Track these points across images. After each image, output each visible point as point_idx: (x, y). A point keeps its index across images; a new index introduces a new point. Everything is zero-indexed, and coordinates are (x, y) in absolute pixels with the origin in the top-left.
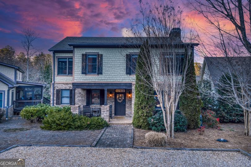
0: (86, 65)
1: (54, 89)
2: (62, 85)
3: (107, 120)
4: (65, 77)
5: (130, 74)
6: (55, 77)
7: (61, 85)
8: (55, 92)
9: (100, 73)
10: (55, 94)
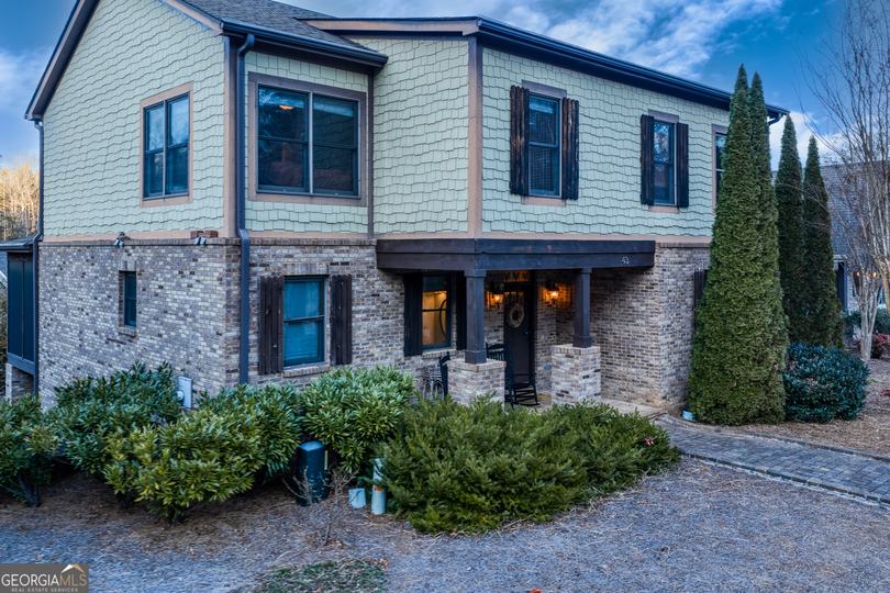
2: (292, 250)
4: (300, 207)
5: (651, 204)
6: (248, 204)
7: (285, 251)
8: (254, 297)
10: (255, 310)
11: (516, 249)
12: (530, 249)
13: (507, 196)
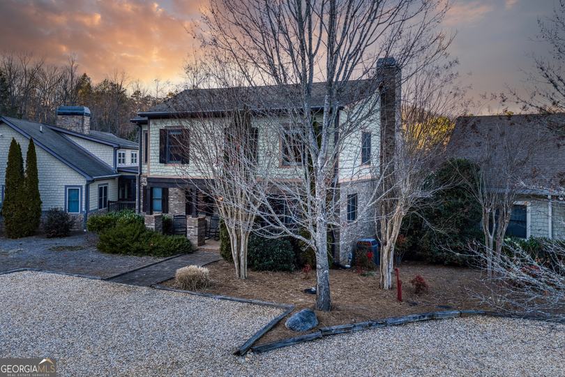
0: (165, 147)
1: (140, 186)
3: (195, 242)
8: (142, 191)
9: (184, 160)
10: (142, 194)
11: (161, 181)
12: (167, 181)
13: (159, 164)
